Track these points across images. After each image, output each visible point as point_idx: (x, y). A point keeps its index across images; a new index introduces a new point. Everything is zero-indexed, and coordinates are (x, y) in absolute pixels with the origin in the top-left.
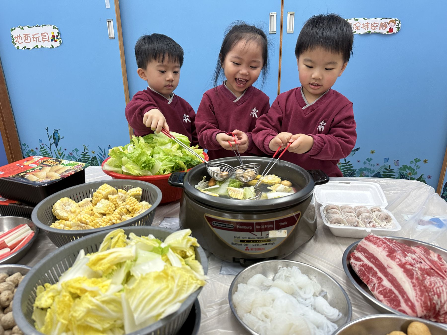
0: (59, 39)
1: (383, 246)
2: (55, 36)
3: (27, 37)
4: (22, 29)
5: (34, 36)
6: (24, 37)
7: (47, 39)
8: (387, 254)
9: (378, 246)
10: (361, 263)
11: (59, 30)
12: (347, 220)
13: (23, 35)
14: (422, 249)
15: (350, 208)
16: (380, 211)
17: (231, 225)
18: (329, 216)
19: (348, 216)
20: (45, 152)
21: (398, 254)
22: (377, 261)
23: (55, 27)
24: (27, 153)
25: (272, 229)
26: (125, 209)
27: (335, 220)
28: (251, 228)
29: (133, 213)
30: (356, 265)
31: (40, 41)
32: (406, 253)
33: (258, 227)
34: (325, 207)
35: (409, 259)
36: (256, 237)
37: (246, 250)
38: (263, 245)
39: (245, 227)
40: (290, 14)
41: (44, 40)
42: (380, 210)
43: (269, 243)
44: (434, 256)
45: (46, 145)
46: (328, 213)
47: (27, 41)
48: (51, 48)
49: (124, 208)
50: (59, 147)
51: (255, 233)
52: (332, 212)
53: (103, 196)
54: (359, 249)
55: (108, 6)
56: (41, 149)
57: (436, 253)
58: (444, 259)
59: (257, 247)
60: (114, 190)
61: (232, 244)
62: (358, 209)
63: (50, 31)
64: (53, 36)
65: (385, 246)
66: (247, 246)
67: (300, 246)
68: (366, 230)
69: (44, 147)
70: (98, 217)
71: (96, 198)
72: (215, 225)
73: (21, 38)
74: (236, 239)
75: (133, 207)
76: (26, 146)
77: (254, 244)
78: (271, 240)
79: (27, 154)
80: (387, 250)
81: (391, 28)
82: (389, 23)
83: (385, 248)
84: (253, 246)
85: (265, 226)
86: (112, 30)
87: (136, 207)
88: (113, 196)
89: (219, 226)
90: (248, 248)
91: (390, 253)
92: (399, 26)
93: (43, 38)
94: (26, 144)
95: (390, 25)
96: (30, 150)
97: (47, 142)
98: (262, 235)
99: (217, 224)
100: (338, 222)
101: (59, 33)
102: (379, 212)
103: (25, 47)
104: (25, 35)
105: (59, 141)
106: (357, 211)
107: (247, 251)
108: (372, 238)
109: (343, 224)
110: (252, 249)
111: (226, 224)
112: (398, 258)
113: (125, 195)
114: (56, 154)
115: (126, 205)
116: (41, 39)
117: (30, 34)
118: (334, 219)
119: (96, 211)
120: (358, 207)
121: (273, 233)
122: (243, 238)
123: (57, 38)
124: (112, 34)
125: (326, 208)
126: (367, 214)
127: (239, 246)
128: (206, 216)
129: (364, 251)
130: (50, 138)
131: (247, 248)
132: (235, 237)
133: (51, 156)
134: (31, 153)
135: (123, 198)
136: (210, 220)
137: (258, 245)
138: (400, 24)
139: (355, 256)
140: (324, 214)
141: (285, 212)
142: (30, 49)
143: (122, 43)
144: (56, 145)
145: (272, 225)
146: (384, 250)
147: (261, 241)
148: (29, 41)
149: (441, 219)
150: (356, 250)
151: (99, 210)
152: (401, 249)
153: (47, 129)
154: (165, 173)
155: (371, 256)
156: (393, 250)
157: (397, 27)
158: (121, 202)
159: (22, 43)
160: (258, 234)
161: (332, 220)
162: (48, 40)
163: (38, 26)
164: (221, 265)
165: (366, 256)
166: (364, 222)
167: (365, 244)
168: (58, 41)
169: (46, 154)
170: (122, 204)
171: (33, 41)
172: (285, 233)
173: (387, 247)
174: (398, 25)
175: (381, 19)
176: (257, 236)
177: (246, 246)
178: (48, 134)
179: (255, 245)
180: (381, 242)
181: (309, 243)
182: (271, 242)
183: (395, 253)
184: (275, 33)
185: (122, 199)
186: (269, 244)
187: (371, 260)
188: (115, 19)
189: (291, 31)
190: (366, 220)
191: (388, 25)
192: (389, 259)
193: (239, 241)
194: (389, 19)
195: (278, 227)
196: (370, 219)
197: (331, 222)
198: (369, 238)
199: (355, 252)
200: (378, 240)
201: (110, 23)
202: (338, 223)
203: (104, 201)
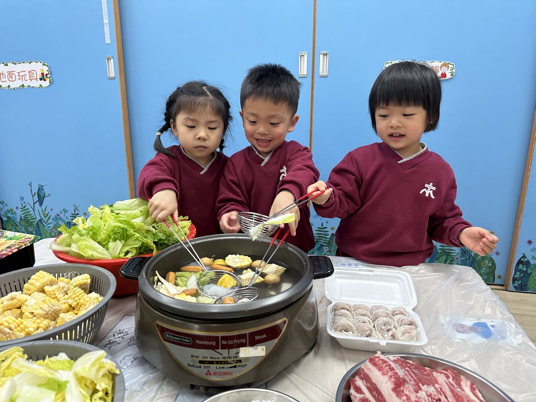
0: (49, 78)
1: (390, 373)
2: (45, 74)
3: (11, 75)
4: (6, 65)
5: (20, 74)
6: (8, 74)
7: (35, 77)
8: (393, 386)
9: (384, 374)
10: (361, 396)
11: (49, 68)
12: (356, 327)
13: (7, 72)
14: (451, 373)
15: (366, 308)
16: (404, 315)
17: (188, 339)
18: (335, 319)
19: (359, 321)
20: (26, 213)
21: (406, 388)
22: (380, 395)
23: (45, 63)
24: (5, 212)
25: (244, 345)
26: (66, 305)
27: (341, 327)
28: (214, 344)
29: (78, 309)
30: (356, 398)
31: (27, 80)
32: (420, 385)
33: (224, 342)
34: (334, 306)
35: (422, 394)
36: (220, 356)
37: (207, 374)
38: (231, 367)
39: (206, 343)
40: (324, 55)
41: (31, 78)
42: (404, 313)
43: (239, 364)
44: (466, 384)
45: (29, 204)
46: (335, 315)
47: (11, 79)
48: (39, 87)
49: (65, 303)
50: (44, 206)
51: (220, 351)
52: (341, 314)
53: (36, 289)
54: (361, 374)
55: (108, 41)
56: (23, 208)
57: (469, 381)
58: (479, 390)
59: (222, 370)
60: (52, 280)
61: (189, 365)
62: (375, 310)
63: (39, 68)
64: (43, 74)
65: (392, 374)
66: (209, 369)
67: (293, 363)
68: (380, 343)
69: (25, 206)
70: (28, 318)
71: (28, 291)
72: (167, 338)
73: (4, 75)
74: (194, 358)
75: (78, 302)
76: (4, 204)
77: (218, 366)
78: (242, 361)
79: (5, 214)
80: (394, 380)
81: (444, 73)
82: (441, 67)
83: (391, 377)
84: (217, 368)
85: (235, 341)
86: (112, 69)
87: (82, 301)
88: (52, 287)
89: (173, 339)
90: (210, 372)
91: (396, 386)
92: (453, 71)
93: (30, 76)
94: (4, 202)
95: (442, 69)
96: (9, 209)
97: (30, 200)
98: (229, 354)
99: (170, 336)
100: (345, 329)
101: (49, 71)
102: (402, 316)
103: (9, 86)
104: (9, 73)
105: (45, 198)
106: (374, 313)
107: (209, 376)
108: (377, 359)
109: (351, 333)
110: (215, 374)
111: (181, 338)
112: (407, 395)
113: (68, 286)
114: (40, 216)
115: (68, 299)
116: (27, 77)
117: (15, 71)
118: (340, 325)
119: (26, 310)
120: (376, 306)
121: (245, 351)
122: (204, 357)
123: (47, 77)
124: (112, 74)
125: (334, 308)
126: (385, 319)
127: (198, 368)
128: (158, 325)
129: (367, 378)
130: (34, 195)
131: (208, 371)
132: (192, 356)
133: (34, 217)
134: (10, 213)
135: (65, 289)
136: (163, 330)
137: (223, 368)
138: (454, 68)
139: (356, 385)
140: (331, 316)
141: (266, 319)
142: (14, 88)
143: (124, 84)
144: (41, 204)
145: (244, 339)
146: (389, 380)
147: (227, 362)
148: (14, 79)
149: (489, 324)
150: (358, 376)
151: (30, 309)
152: (415, 377)
153: (30, 184)
154: (128, 256)
155: (374, 387)
156: (401, 381)
157: (451, 71)
158: (62, 295)
159: (6, 81)
160: (225, 352)
161: (337, 326)
162: (36, 79)
163: (25, 62)
164: (176, 392)
165: (368, 386)
166: (381, 329)
167: (368, 369)
168: (48, 80)
169: (27, 215)
170: (63, 298)
171: (19, 79)
172: (263, 350)
173: (394, 376)
174: (452, 69)
175: (432, 62)
176: (222, 355)
177: (207, 369)
178: (31, 190)
179: (220, 368)
180: (388, 367)
181: (307, 358)
182: (242, 364)
183: (403, 387)
184: (306, 76)
185: (63, 291)
186: (238, 366)
187: (373, 394)
188: (116, 57)
189: (325, 74)
190: (383, 327)
191: (439, 69)
192: (394, 395)
193: (198, 362)
194: (441, 62)
195: (253, 343)
196: (388, 325)
197: (336, 330)
198: (373, 360)
199: (357, 378)
200: (385, 365)
201: (110, 61)
202: (345, 331)
203: (37, 295)
